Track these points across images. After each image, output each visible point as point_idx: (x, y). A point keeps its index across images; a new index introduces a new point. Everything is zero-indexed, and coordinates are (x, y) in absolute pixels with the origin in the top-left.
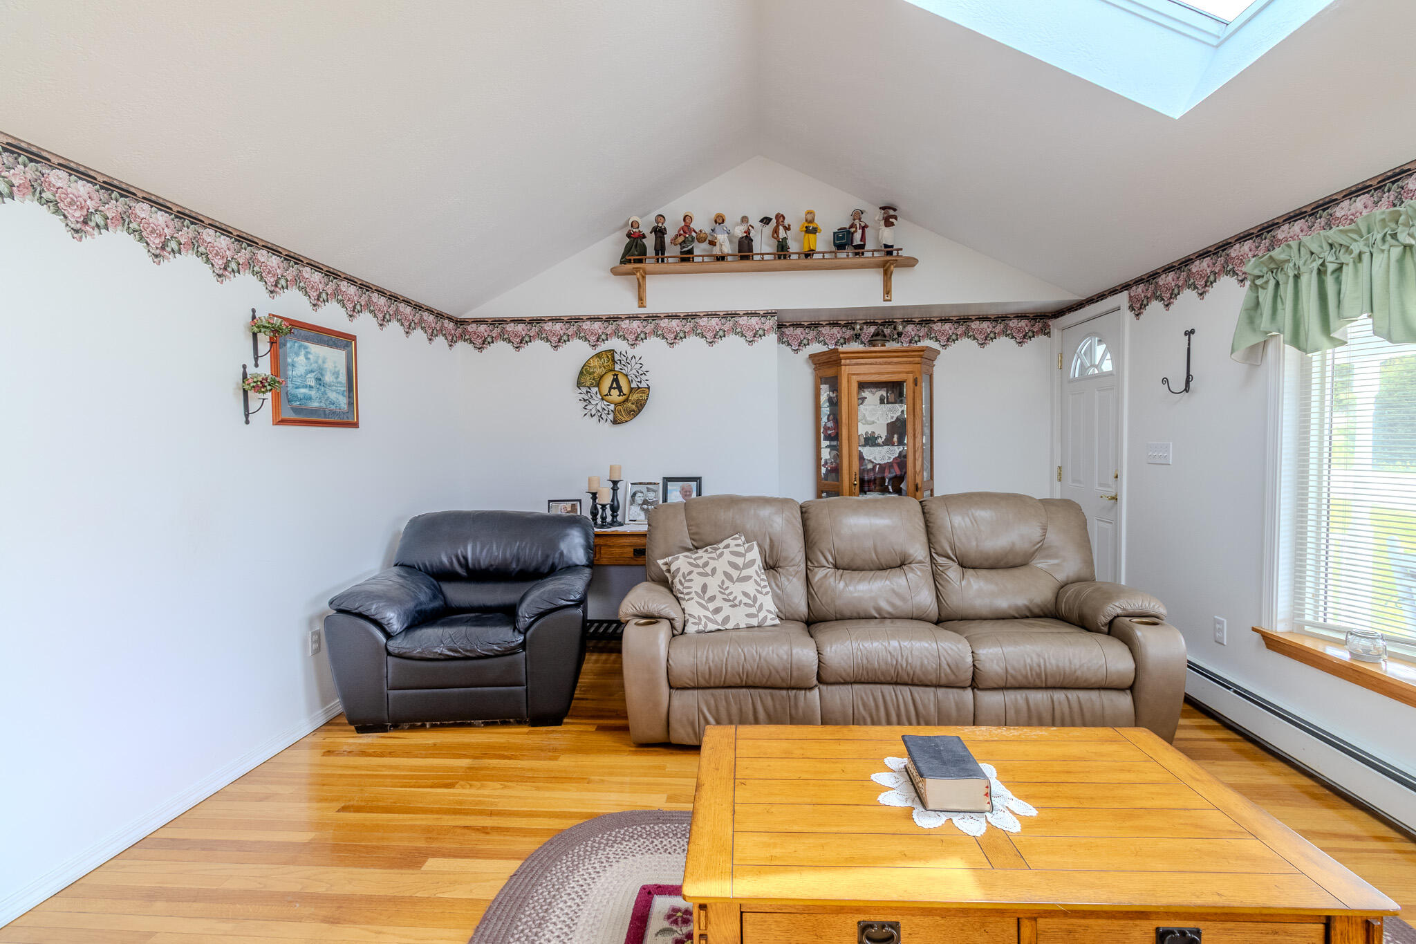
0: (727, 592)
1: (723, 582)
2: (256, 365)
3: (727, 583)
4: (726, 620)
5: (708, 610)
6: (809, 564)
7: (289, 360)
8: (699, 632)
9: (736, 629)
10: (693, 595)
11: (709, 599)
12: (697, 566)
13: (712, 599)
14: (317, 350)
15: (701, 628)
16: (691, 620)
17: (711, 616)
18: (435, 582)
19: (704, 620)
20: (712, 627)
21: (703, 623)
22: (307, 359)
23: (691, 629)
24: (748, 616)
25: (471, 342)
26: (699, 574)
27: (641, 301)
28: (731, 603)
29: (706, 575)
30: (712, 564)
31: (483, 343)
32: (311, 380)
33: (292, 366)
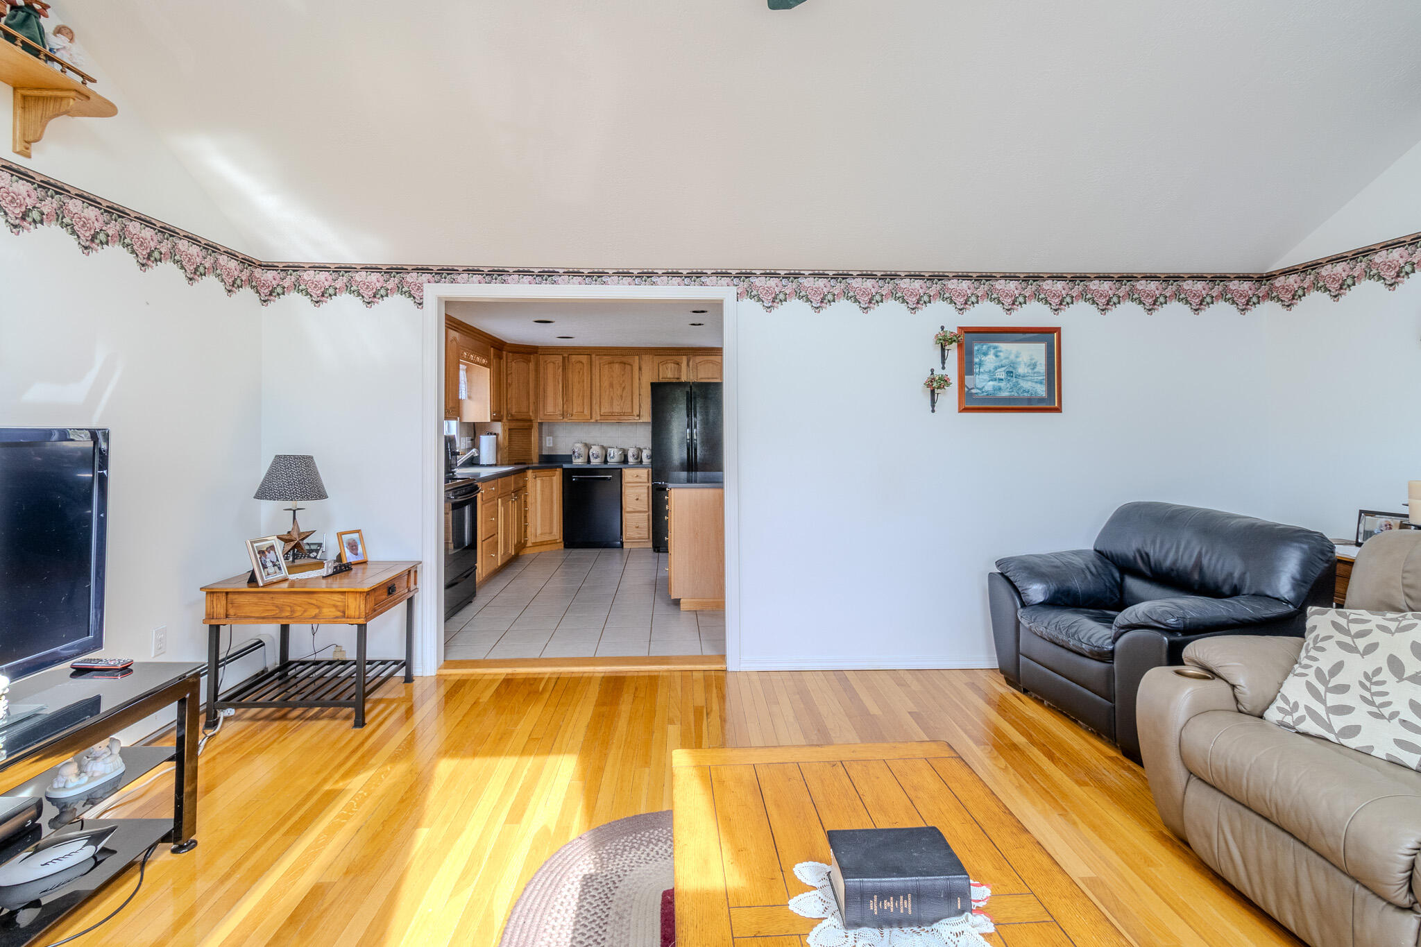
0: (1375, 689)
1: (1378, 671)
2: (943, 368)
3: (1386, 674)
4: (1353, 731)
5: (1323, 702)
7: (976, 360)
8: (1282, 724)
9: (1365, 753)
10: (1311, 672)
11: (1335, 687)
12: (1346, 632)
13: (1342, 689)
14: (1007, 348)
15: (1289, 720)
16: (1279, 703)
17: (1323, 714)
18: (1117, 575)
19: (1302, 712)
20: (1309, 726)
21: (1296, 715)
22: (997, 356)
23: (1273, 715)
24: (1399, 743)
25: (1278, 300)
26: (1340, 644)
28: (1375, 710)
29: (1352, 649)
30: (1376, 636)
31: (1292, 298)
32: (1001, 374)
33: (980, 364)
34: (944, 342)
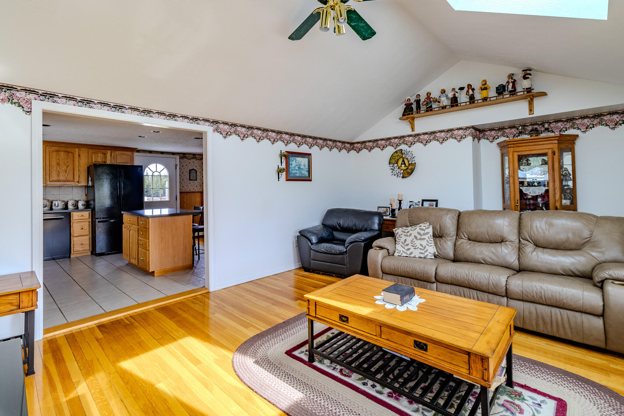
0: (414, 243)
1: (413, 239)
2: (281, 165)
3: (415, 240)
4: (411, 253)
5: (405, 249)
6: (457, 237)
7: (290, 163)
8: (399, 256)
9: (414, 257)
10: (400, 243)
11: (406, 245)
12: (405, 232)
13: (407, 245)
14: (299, 159)
15: (400, 254)
16: (397, 251)
17: (405, 251)
18: (331, 231)
19: (402, 252)
20: (404, 255)
21: (401, 253)
22: (296, 162)
23: (396, 254)
24: (420, 253)
25: (356, 150)
26: (404, 235)
27: (413, 130)
28: (414, 247)
29: (407, 236)
30: (411, 232)
31: (359, 150)
32: (297, 168)
33: (292, 165)
34: (282, 155)
